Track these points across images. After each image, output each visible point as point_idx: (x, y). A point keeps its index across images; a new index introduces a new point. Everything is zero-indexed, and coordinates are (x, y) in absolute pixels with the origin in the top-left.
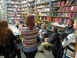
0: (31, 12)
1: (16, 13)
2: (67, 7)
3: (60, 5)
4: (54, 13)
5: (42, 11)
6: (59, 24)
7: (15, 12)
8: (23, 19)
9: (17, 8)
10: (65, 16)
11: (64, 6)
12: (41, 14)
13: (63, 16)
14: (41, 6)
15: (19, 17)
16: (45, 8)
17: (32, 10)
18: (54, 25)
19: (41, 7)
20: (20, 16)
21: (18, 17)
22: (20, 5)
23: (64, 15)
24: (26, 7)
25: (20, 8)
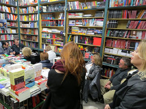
0: (49, 26)
1: (4, 25)
2: (142, 22)
3: (128, 18)
4: (113, 30)
5: (81, 26)
6: (122, 52)
7: (3, 23)
8: (21, 39)
9: (9, 14)
10: (137, 38)
11: (135, 19)
12: (79, 31)
13: (134, 37)
14: (78, 15)
15: (14, 34)
16: (90, 19)
17: (51, 20)
18: (111, 53)
19: (80, 16)
20: (14, 31)
21: (9, 34)
22: (15, 7)
23: (136, 35)
24: (32, 14)
25: (16, 15)
